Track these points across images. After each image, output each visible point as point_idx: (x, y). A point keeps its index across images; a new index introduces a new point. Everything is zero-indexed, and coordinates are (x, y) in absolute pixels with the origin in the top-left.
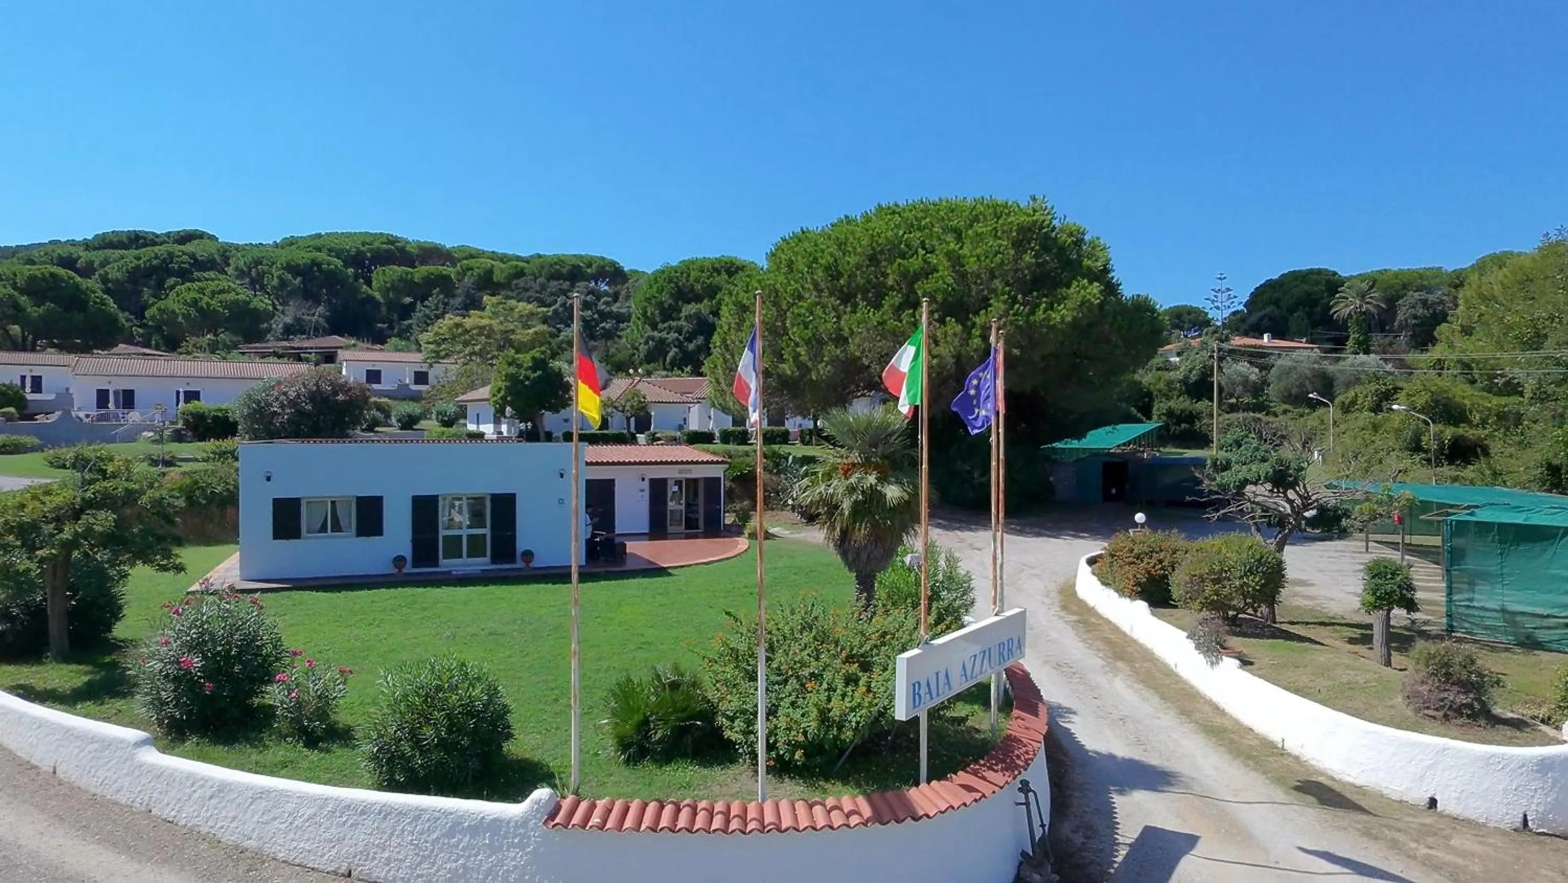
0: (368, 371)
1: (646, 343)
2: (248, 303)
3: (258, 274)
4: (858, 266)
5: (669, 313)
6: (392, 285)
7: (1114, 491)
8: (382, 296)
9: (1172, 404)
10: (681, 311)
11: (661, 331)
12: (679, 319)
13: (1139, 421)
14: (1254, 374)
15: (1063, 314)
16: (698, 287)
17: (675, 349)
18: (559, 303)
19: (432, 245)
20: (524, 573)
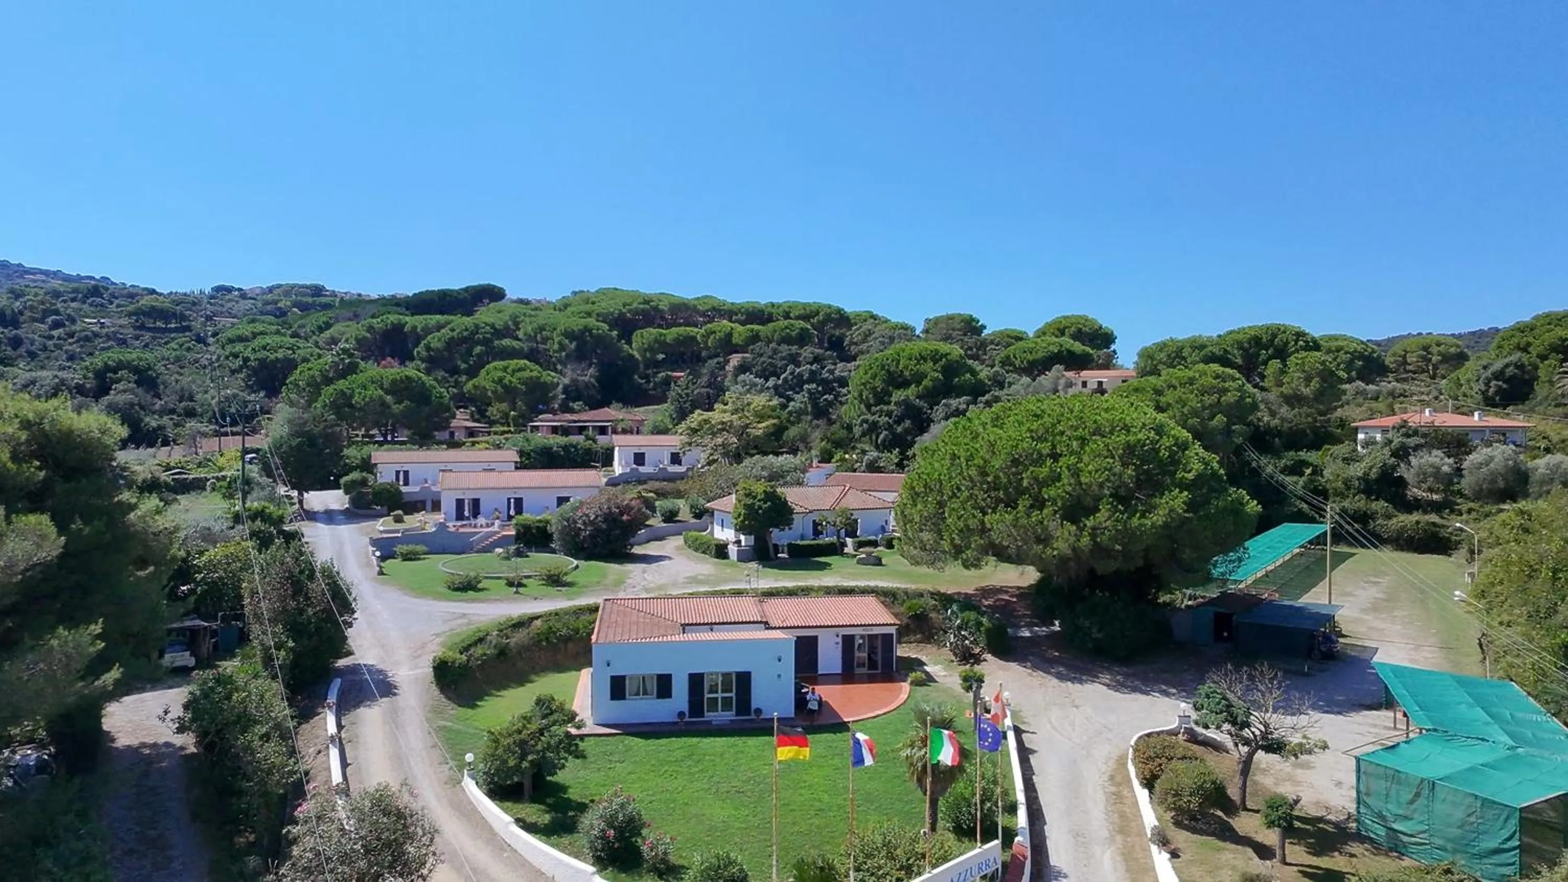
0: (635, 454)
1: (861, 425)
2: (538, 378)
3: (543, 338)
4: (1001, 469)
5: (881, 397)
6: (649, 345)
7: (1225, 634)
8: (641, 356)
9: (1346, 504)
10: (891, 396)
11: (874, 414)
12: (889, 403)
13: (1312, 520)
14: (1447, 465)
15: (1158, 518)
16: (907, 373)
17: (885, 432)
18: (788, 372)
19: (681, 301)
20: (755, 725)
